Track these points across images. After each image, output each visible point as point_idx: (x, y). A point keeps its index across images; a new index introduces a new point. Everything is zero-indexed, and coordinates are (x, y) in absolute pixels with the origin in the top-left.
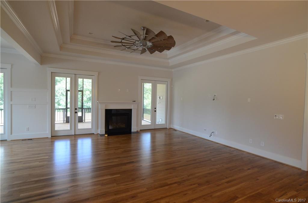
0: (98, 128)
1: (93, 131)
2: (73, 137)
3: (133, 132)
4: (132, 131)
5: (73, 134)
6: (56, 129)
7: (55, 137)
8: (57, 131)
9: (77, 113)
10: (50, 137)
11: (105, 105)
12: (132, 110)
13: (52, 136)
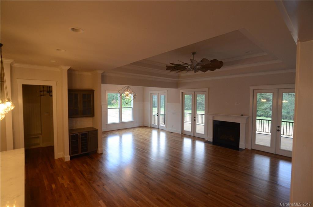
0: (208, 136)
1: (205, 137)
2: (193, 137)
3: (241, 149)
4: (240, 147)
6: (185, 129)
7: (184, 134)
8: (185, 131)
9: (195, 121)
10: (181, 134)
11: (213, 116)
12: (241, 124)
13: (182, 134)
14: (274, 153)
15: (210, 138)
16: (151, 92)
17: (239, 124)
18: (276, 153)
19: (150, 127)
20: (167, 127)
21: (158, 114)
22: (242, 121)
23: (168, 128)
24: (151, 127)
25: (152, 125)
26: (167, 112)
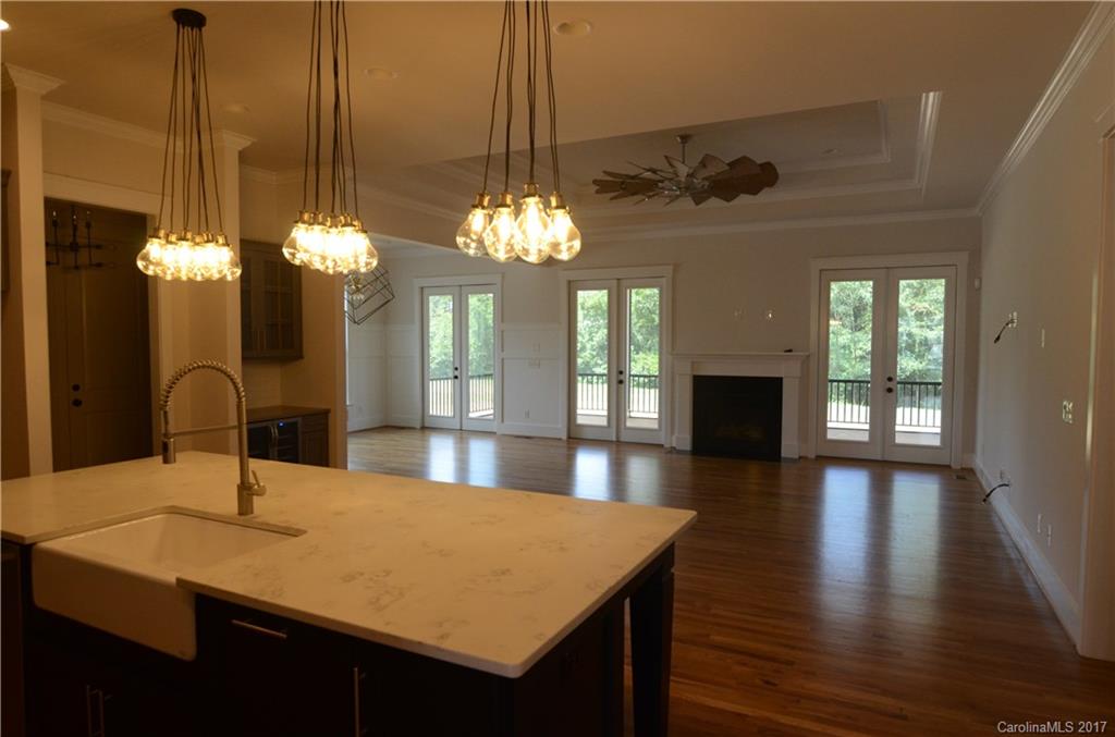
0: (672, 433)
1: (662, 439)
2: (614, 446)
3: (785, 458)
4: (783, 455)
5: (614, 439)
6: (580, 421)
7: (577, 438)
8: (580, 426)
9: (622, 386)
10: (564, 437)
11: (693, 363)
12: (784, 381)
13: (569, 437)
14: (879, 458)
15: (683, 439)
16: (425, 282)
17: (780, 380)
18: (886, 459)
19: (418, 426)
20: (503, 421)
21: (457, 373)
22: (786, 371)
23: (506, 422)
24: (424, 428)
25: (427, 419)
26: (503, 360)
